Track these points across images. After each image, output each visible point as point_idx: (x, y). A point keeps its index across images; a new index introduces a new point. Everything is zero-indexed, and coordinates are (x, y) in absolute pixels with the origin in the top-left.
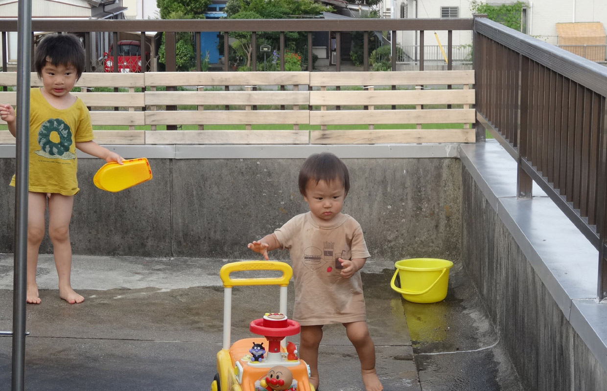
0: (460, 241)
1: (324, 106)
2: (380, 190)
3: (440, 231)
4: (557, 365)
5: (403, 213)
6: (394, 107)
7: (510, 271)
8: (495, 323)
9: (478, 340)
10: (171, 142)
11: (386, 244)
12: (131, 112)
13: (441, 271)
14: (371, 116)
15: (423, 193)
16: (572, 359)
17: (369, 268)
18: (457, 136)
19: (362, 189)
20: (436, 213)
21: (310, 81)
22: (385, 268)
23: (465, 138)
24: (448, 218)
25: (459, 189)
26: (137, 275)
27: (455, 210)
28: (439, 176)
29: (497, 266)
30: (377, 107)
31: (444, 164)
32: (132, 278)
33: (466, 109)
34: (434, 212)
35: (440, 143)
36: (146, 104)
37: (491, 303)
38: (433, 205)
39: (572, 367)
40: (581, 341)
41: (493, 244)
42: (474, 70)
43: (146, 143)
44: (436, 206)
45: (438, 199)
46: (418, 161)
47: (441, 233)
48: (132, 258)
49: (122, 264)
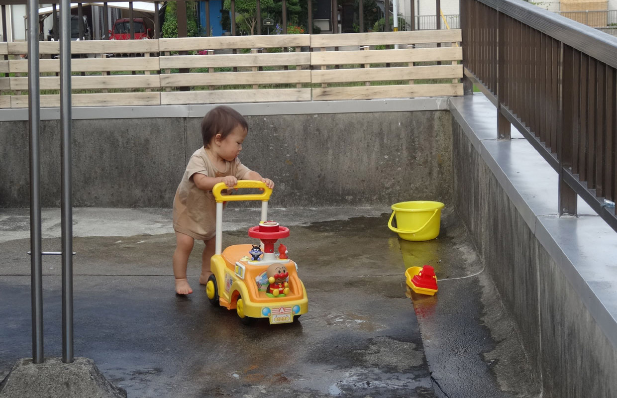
0: (451, 186)
1: (324, 65)
2: (378, 141)
3: (434, 177)
4: (528, 276)
5: (399, 162)
6: (388, 65)
7: (491, 203)
8: (481, 253)
9: (466, 269)
10: (185, 101)
11: (384, 190)
12: (147, 75)
13: (433, 212)
14: (367, 73)
15: (416, 143)
16: (538, 268)
17: (369, 212)
18: (446, 90)
19: (361, 141)
20: (429, 161)
21: (310, 42)
22: (383, 212)
23: (454, 91)
24: (440, 166)
25: (450, 138)
26: (158, 224)
27: (446, 158)
28: (431, 127)
29: (481, 202)
30: (372, 65)
31: (436, 116)
32: (152, 226)
33: (454, 65)
34: (427, 160)
35: (431, 97)
36: (161, 68)
37: (477, 236)
38: (426, 154)
39: (538, 274)
40: (544, 249)
41: (478, 182)
42: (461, 29)
43: (162, 103)
44: (429, 155)
45: (431, 148)
46: (412, 114)
47: (434, 179)
48: (151, 209)
49: (143, 214)
